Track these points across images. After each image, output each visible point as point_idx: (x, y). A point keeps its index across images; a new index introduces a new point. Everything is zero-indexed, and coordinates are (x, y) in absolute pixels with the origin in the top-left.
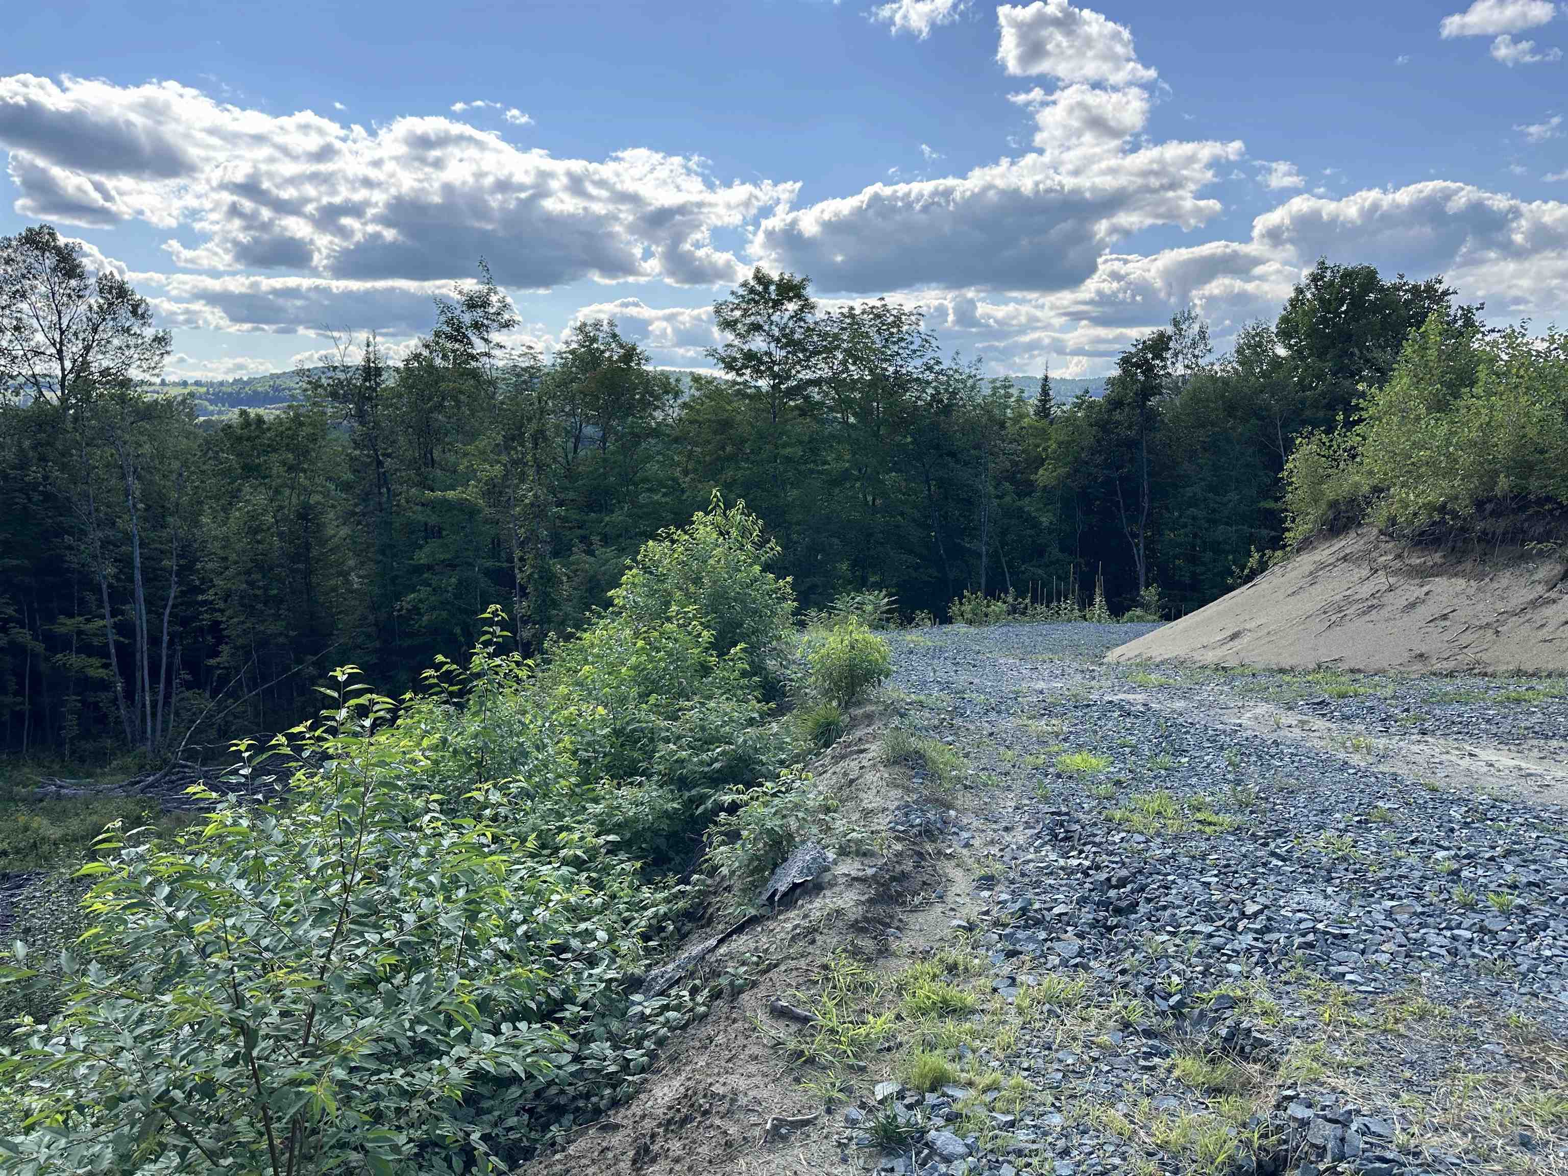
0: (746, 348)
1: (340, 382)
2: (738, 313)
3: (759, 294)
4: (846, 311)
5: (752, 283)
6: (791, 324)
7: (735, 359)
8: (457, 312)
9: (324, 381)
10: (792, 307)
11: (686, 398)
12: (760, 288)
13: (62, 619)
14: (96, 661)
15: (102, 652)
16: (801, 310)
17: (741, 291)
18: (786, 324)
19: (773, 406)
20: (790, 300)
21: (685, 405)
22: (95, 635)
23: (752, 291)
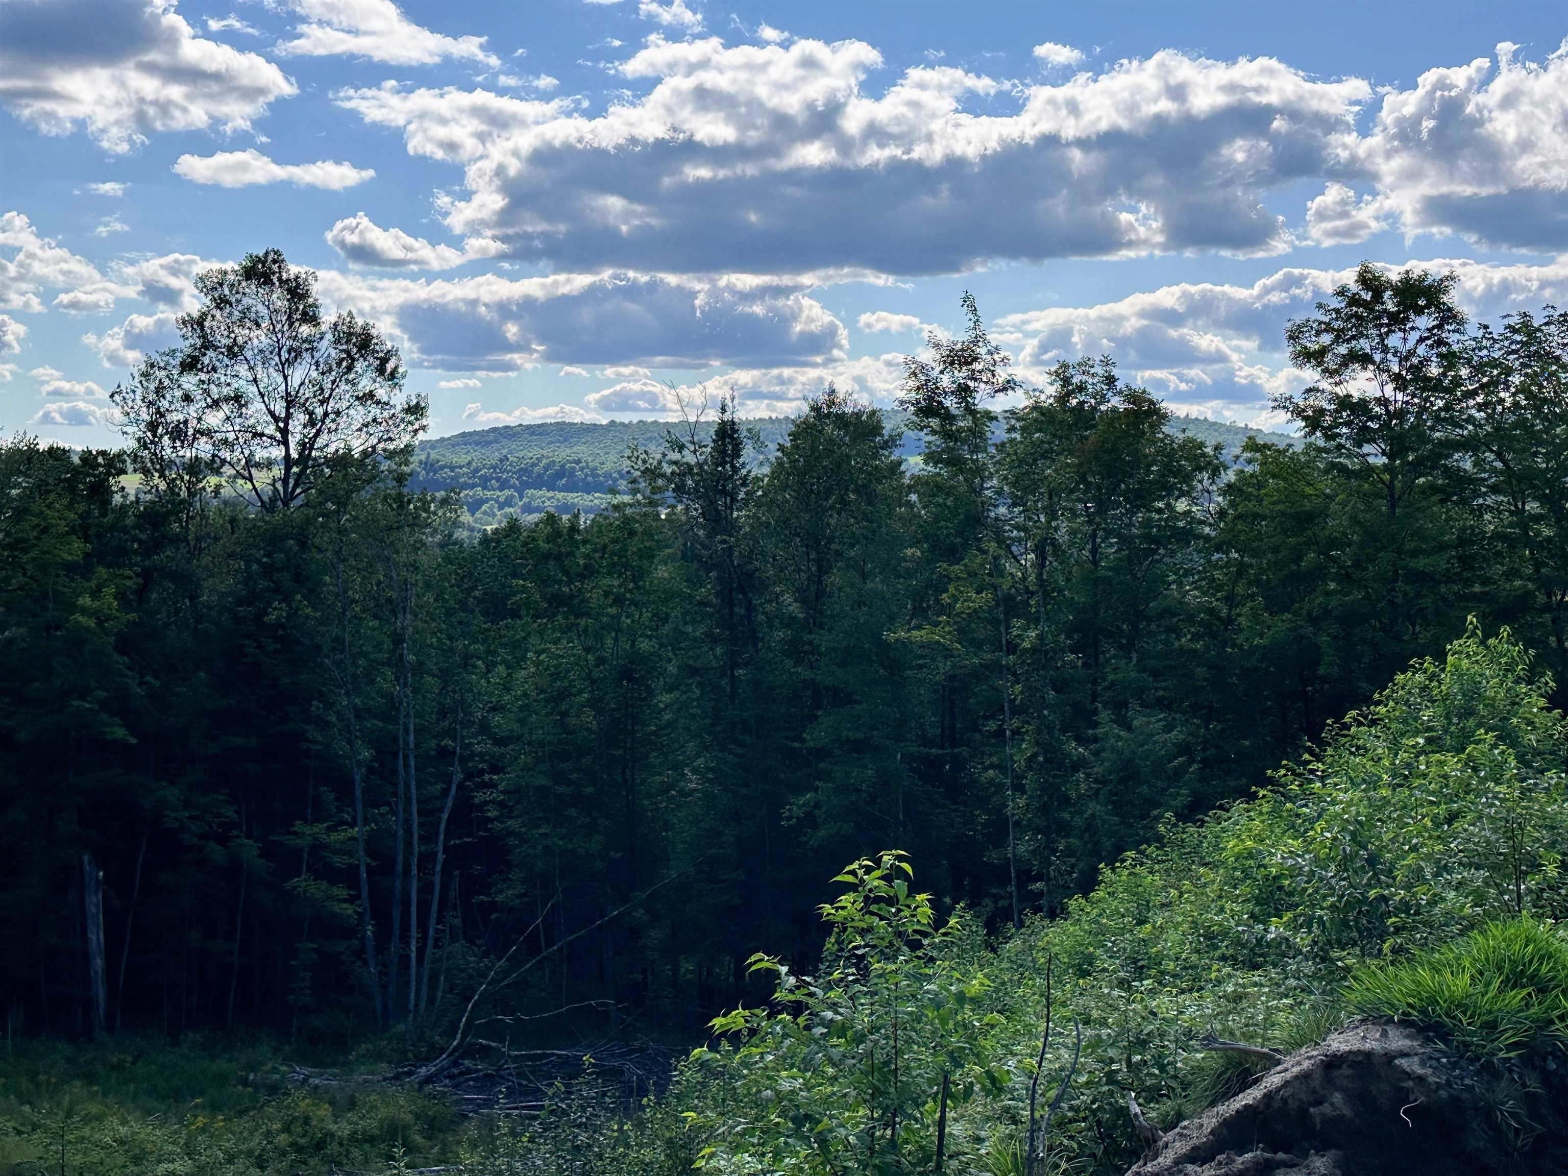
0: (1341, 391)
1: (690, 467)
2: (1326, 339)
3: (1365, 304)
4: (1515, 320)
5: (1354, 287)
6: (1421, 350)
7: (1321, 412)
8: (935, 373)
9: (668, 469)
10: (1424, 322)
11: (1230, 476)
12: (1368, 296)
13: (298, 826)
14: (341, 892)
15: (349, 877)
16: (1440, 327)
17: (1337, 303)
18: (1412, 353)
19: (1390, 486)
20: (1419, 311)
21: (1230, 488)
22: (337, 852)
23: (1354, 301)
